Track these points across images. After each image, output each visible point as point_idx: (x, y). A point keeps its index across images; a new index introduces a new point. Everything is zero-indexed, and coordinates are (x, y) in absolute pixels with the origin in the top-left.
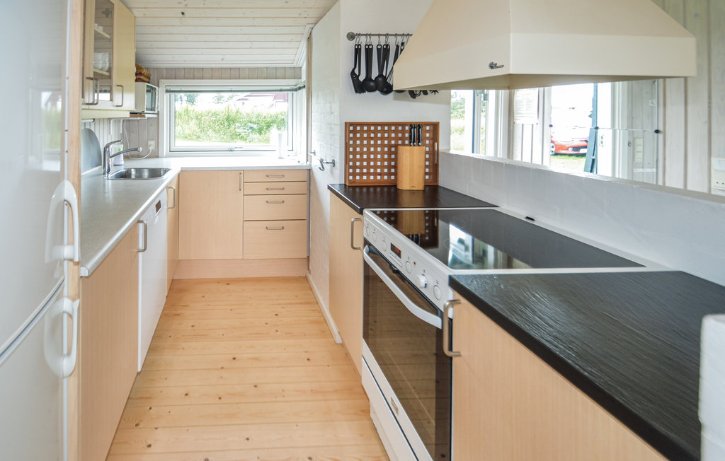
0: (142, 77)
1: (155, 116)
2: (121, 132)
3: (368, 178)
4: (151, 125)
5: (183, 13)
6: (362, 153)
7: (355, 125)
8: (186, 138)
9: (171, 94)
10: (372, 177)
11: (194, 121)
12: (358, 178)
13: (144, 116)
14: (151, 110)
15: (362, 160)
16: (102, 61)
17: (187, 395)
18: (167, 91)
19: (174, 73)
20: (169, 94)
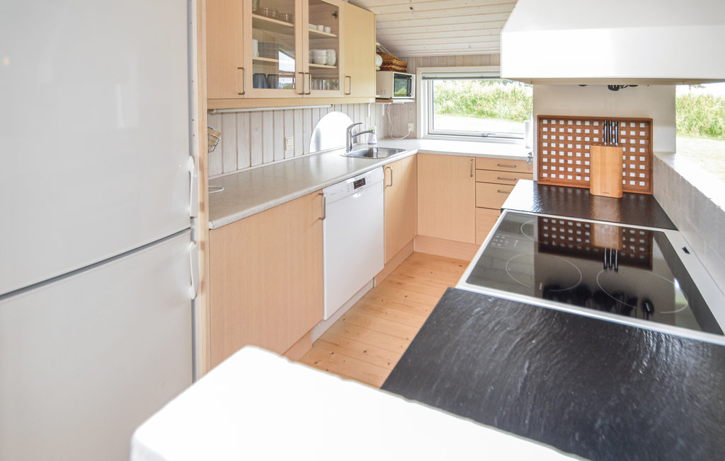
0: (393, 67)
1: (413, 101)
2: (383, 114)
3: (566, 177)
4: (411, 109)
5: (411, 8)
6: (557, 150)
7: (549, 118)
8: (512, 119)
9: (429, 80)
10: (570, 177)
11: (521, 102)
12: (553, 176)
13: (392, 101)
14: (407, 95)
15: (558, 157)
16: (324, 57)
17: (365, 352)
18: (424, 78)
19: (430, 61)
20: (426, 81)
